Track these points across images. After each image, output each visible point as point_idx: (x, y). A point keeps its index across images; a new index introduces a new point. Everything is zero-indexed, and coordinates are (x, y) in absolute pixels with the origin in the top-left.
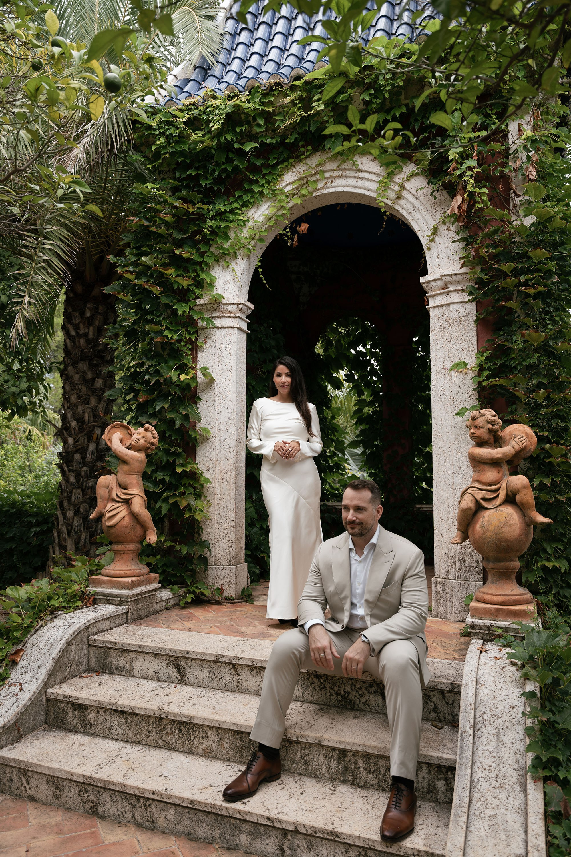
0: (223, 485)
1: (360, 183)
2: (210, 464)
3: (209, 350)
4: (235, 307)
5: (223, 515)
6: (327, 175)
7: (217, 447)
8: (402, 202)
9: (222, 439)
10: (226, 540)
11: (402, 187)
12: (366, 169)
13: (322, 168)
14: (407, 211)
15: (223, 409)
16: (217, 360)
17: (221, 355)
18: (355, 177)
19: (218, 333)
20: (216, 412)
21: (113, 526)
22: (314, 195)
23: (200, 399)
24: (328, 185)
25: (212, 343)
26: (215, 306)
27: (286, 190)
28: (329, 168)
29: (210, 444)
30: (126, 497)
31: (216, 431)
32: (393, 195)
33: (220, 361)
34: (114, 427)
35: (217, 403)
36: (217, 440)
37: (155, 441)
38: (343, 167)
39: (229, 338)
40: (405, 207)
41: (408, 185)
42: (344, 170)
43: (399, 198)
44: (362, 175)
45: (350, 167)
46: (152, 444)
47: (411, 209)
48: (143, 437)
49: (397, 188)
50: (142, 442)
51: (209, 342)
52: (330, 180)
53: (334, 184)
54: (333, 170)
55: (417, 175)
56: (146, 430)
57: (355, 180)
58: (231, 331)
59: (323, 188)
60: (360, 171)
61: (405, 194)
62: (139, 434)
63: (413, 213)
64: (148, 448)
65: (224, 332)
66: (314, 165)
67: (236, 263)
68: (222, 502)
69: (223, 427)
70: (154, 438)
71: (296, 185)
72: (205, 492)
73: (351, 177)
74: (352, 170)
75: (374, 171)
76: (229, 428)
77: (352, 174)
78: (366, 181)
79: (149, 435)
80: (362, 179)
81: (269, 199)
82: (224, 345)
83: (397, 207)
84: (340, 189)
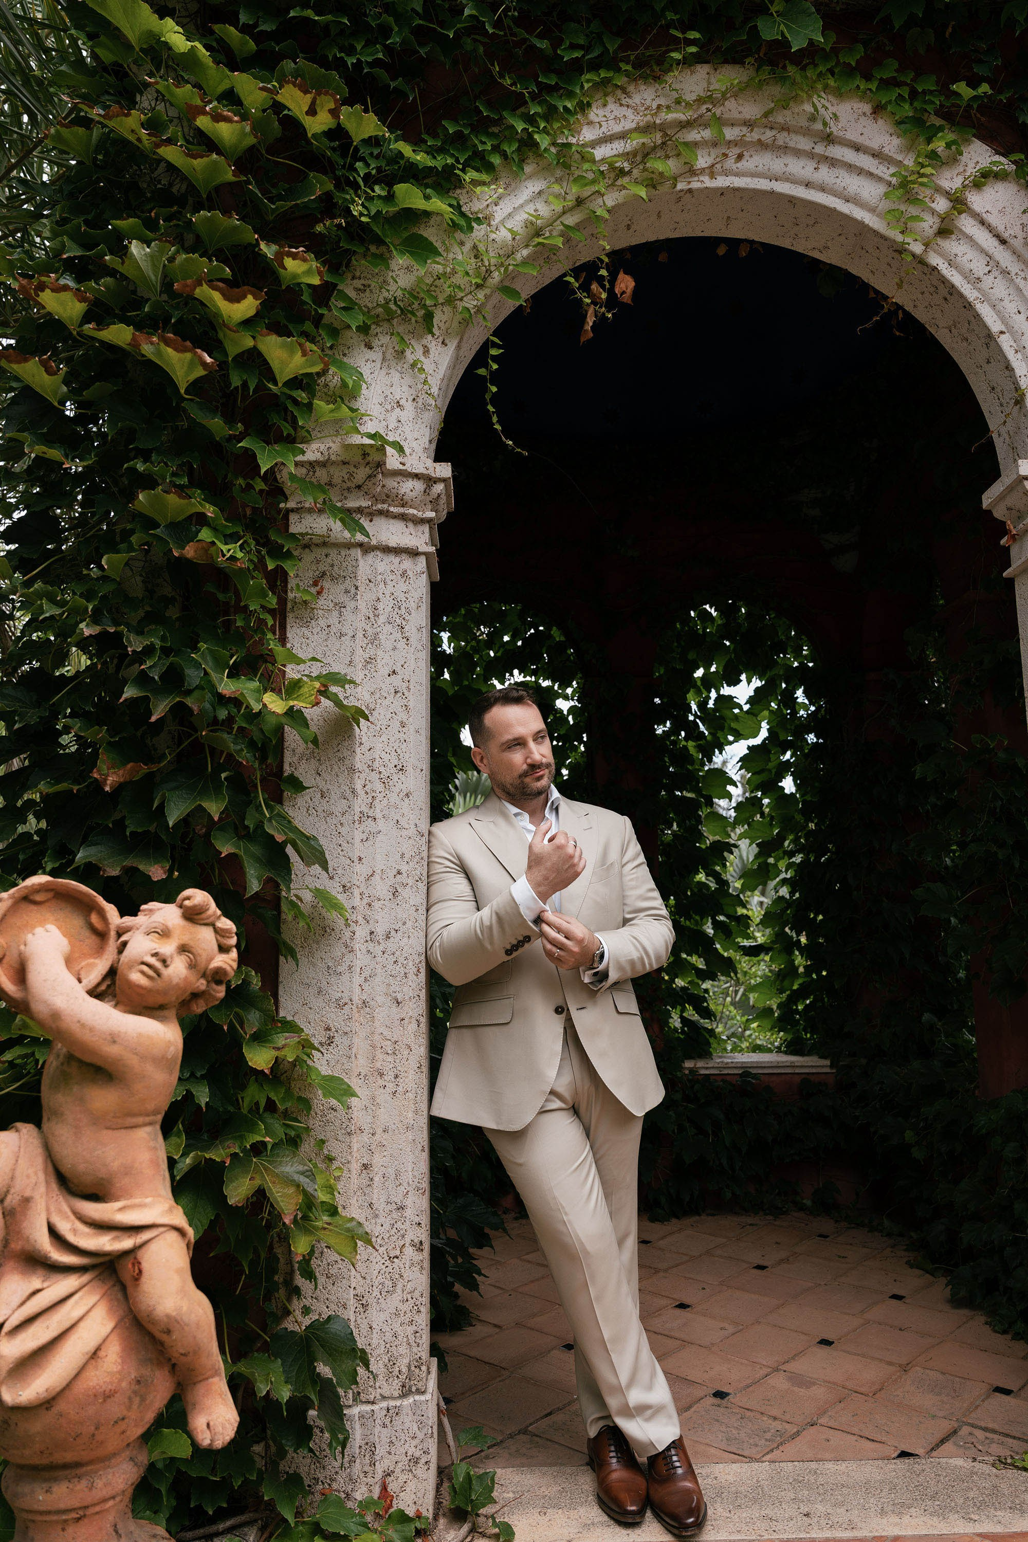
0: (383, 1097)
1: (825, 174)
2: (335, 1019)
3: (333, 619)
4: (419, 486)
5: (380, 1205)
6: (730, 133)
7: (360, 959)
8: (952, 246)
9: (380, 930)
10: (394, 1301)
11: (959, 203)
12: (852, 136)
13: (718, 111)
14: (967, 275)
15: (381, 824)
16: (360, 656)
17: (374, 640)
18: (811, 155)
19: (367, 565)
20: (358, 836)
21: (48, 1403)
22: (680, 186)
23: (297, 786)
24: (730, 163)
25: (343, 598)
26: (361, 474)
27: (600, 153)
28: (735, 115)
29: (338, 950)
30: (106, 1243)
31: (357, 901)
32: (929, 225)
33: (370, 661)
34: (26, 899)
35: (360, 804)
36: (361, 932)
37: (228, 961)
38: (780, 117)
39: (402, 586)
40: (963, 261)
41: (977, 201)
42: (785, 128)
43: (945, 231)
44: (837, 152)
45: (804, 123)
46: (217, 976)
47: (979, 266)
48: (183, 949)
49: (942, 205)
50: (178, 969)
51: (334, 592)
52: (735, 151)
53: (744, 165)
54: (750, 124)
55: (1000, 176)
56: (192, 916)
57: (810, 165)
58: (407, 563)
59: (711, 172)
60: (829, 139)
61: (967, 224)
62: (164, 933)
63: (988, 281)
64: (196, 996)
65: (383, 564)
66: (690, 97)
67: (426, 351)
68: (378, 1160)
69: (381, 888)
70: (223, 949)
71: (629, 145)
72: (315, 1123)
73: (798, 153)
74: (806, 132)
75: (875, 144)
76: (405, 893)
77: (804, 143)
78: (843, 173)
79: (205, 938)
80: (833, 163)
81: (545, 170)
82: (386, 606)
83: (934, 260)
84: (763, 184)
